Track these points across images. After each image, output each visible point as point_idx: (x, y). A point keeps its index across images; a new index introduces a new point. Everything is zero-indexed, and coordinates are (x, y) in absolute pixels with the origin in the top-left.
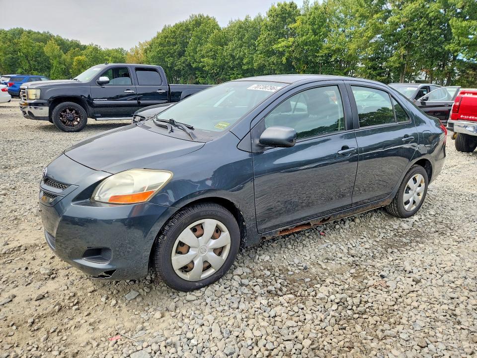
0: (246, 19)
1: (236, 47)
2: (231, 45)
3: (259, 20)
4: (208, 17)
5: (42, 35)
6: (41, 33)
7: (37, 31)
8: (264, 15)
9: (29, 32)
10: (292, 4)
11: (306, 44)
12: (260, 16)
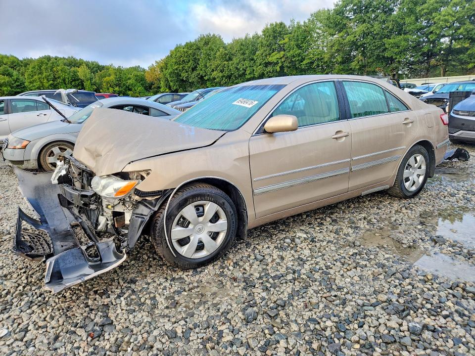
0: (246, 37)
1: (240, 62)
2: (235, 60)
3: (257, 37)
4: (214, 35)
5: (67, 59)
6: (66, 58)
7: (62, 57)
8: (260, 33)
9: (56, 58)
10: (281, 24)
11: (294, 57)
12: (257, 34)
